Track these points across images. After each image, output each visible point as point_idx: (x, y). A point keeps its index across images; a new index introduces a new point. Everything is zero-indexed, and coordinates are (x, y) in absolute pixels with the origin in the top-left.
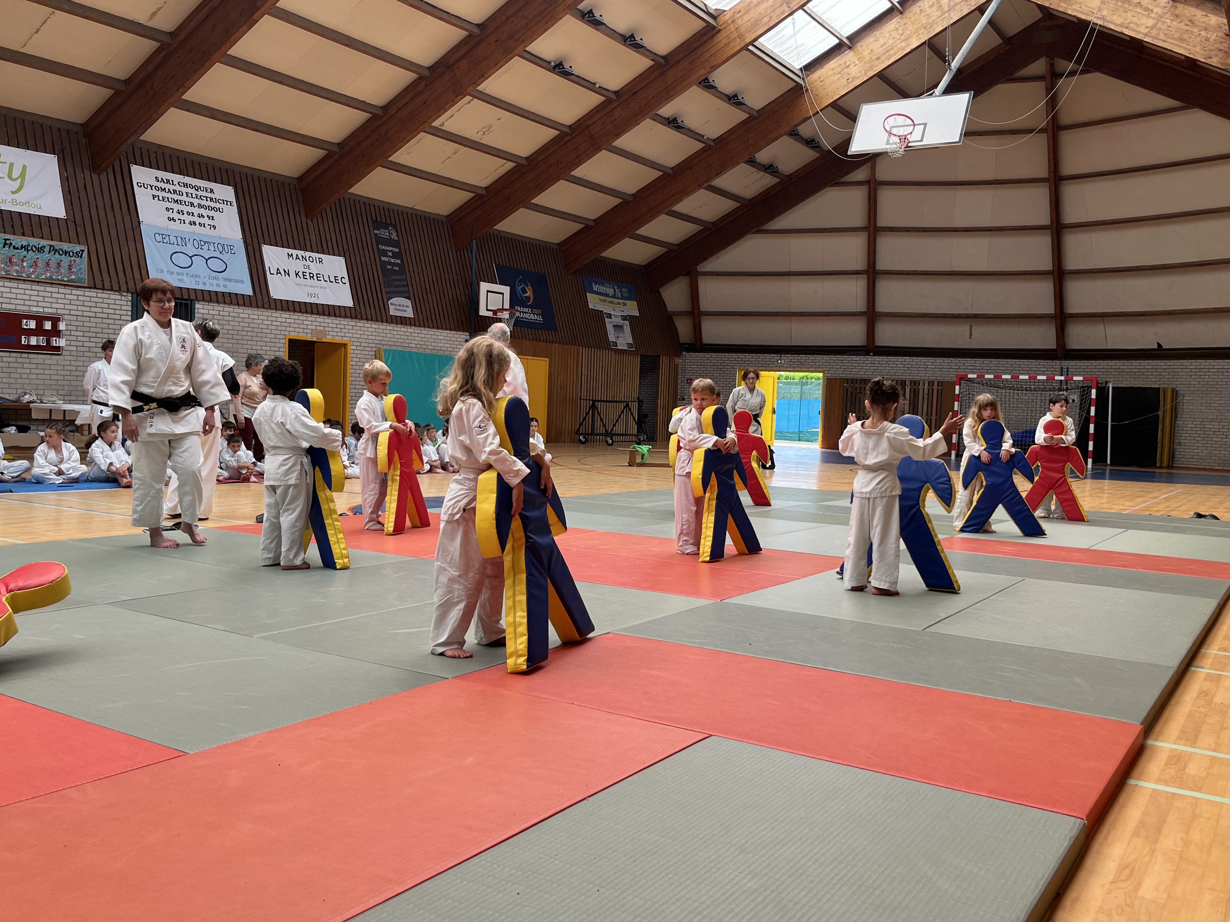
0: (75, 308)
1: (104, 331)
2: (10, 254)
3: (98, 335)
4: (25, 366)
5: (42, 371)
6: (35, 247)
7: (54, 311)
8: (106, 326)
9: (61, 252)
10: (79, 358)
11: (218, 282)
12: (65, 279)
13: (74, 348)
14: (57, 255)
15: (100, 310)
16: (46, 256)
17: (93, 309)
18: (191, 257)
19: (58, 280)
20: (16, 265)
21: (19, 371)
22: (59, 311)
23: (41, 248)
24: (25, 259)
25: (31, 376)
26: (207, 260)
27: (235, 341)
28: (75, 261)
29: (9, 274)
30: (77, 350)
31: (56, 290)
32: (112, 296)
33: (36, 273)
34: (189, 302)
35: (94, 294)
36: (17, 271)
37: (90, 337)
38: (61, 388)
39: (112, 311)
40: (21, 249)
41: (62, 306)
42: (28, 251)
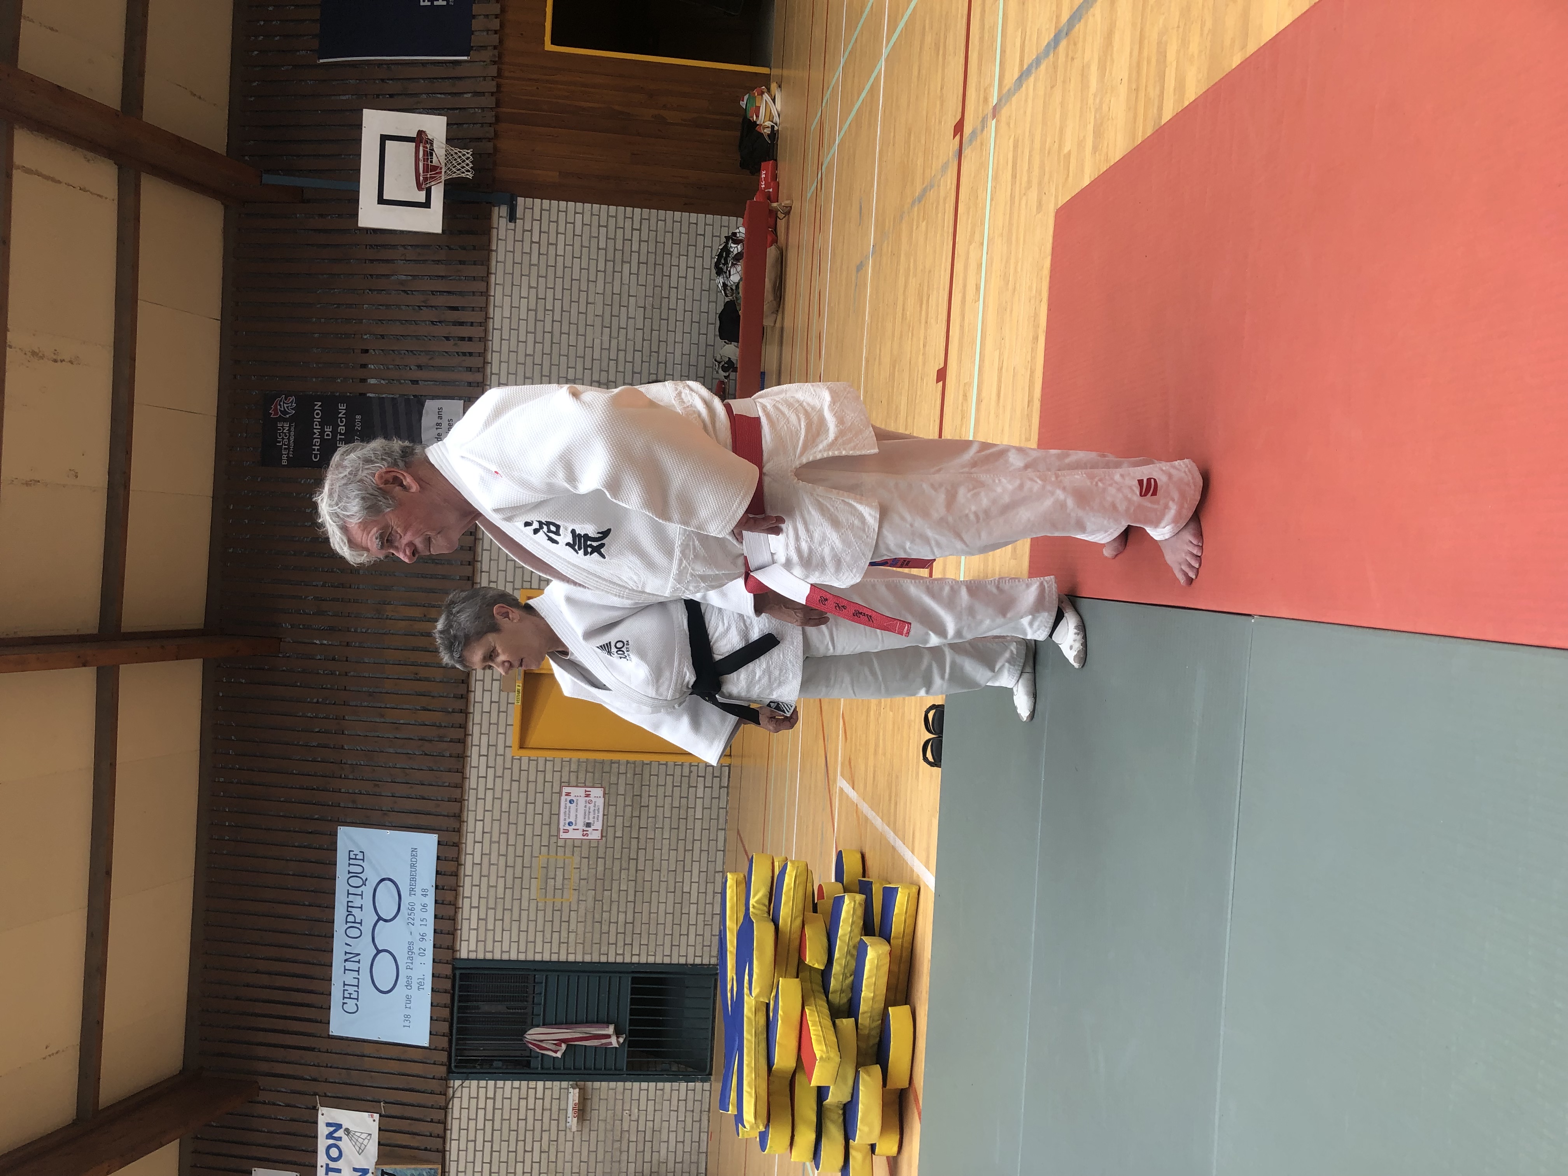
1: (514, 1127)
3: (521, 1137)
8: (506, 1123)
11: (418, 907)
15: (480, 1133)
18: (379, 952)
26: (380, 919)
27: (527, 872)
32: (456, 1114)
34: (458, 972)
35: (454, 1144)
37: (525, 1151)
39: (481, 1113)
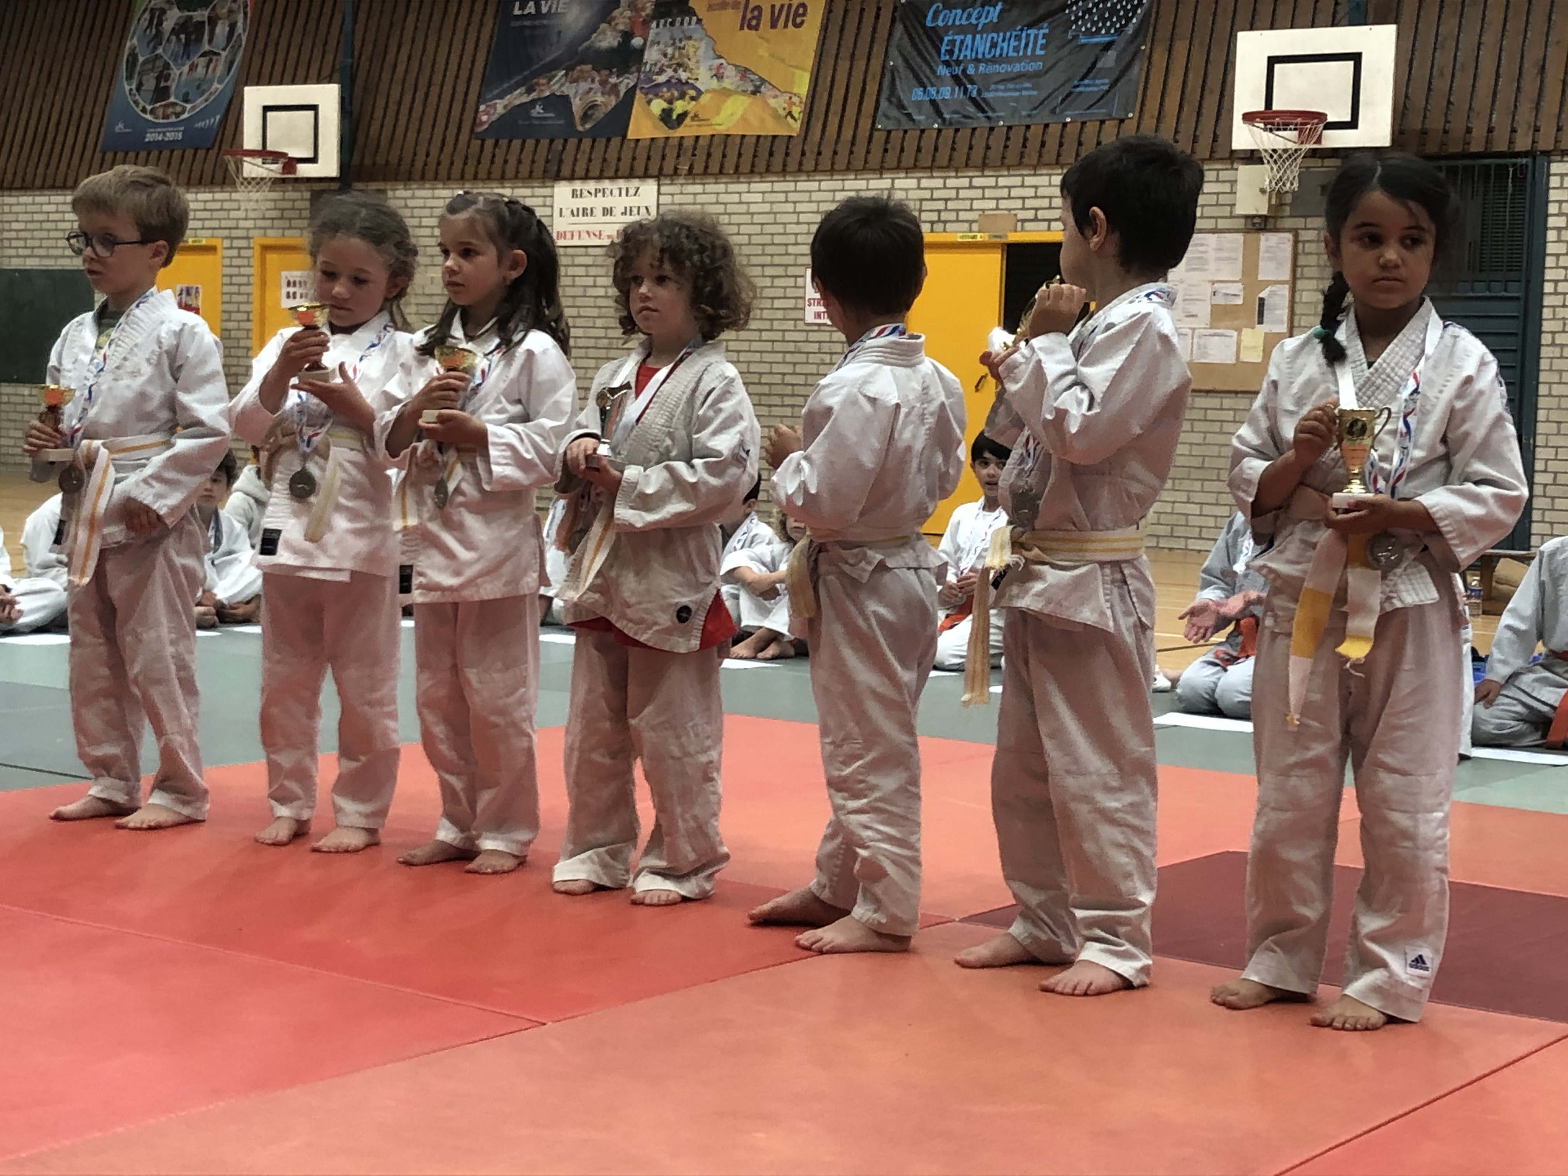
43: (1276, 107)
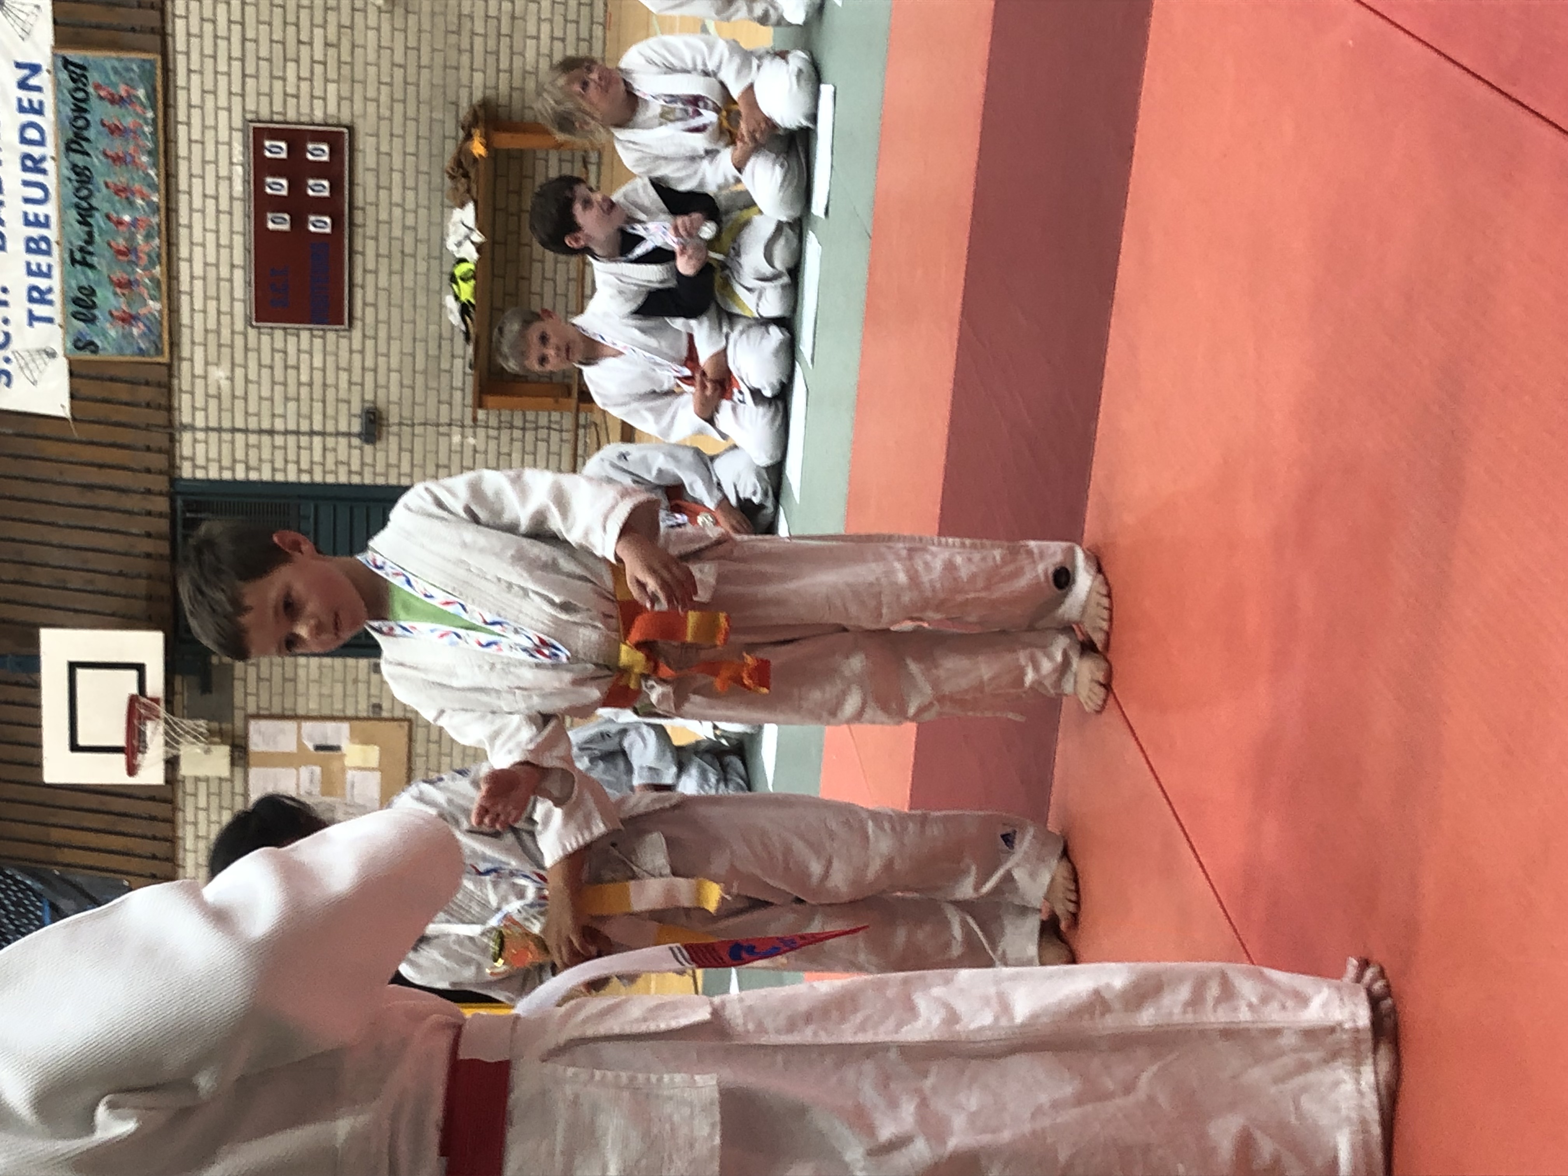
0: (223, 81)
2: (108, 253)
4: (383, 216)
5: (397, 177)
6: (78, 190)
7: (238, 136)
9: (80, 123)
10: (358, 76)
12: (150, 115)
13: (332, 88)
14: (91, 134)
16: (96, 162)
17: (222, 31)
19: (154, 133)
20: (132, 238)
21: (397, 232)
22: (237, 122)
23: (77, 174)
24: (114, 215)
25: (410, 204)
28: (97, 87)
29: (159, 256)
30: (338, 81)
31: (182, 130)
33: (146, 190)
36: (148, 237)
37: (299, 42)
38: (437, 127)
40: (89, 225)
41: (223, 115)
42: (92, 208)
43: (121, 742)
